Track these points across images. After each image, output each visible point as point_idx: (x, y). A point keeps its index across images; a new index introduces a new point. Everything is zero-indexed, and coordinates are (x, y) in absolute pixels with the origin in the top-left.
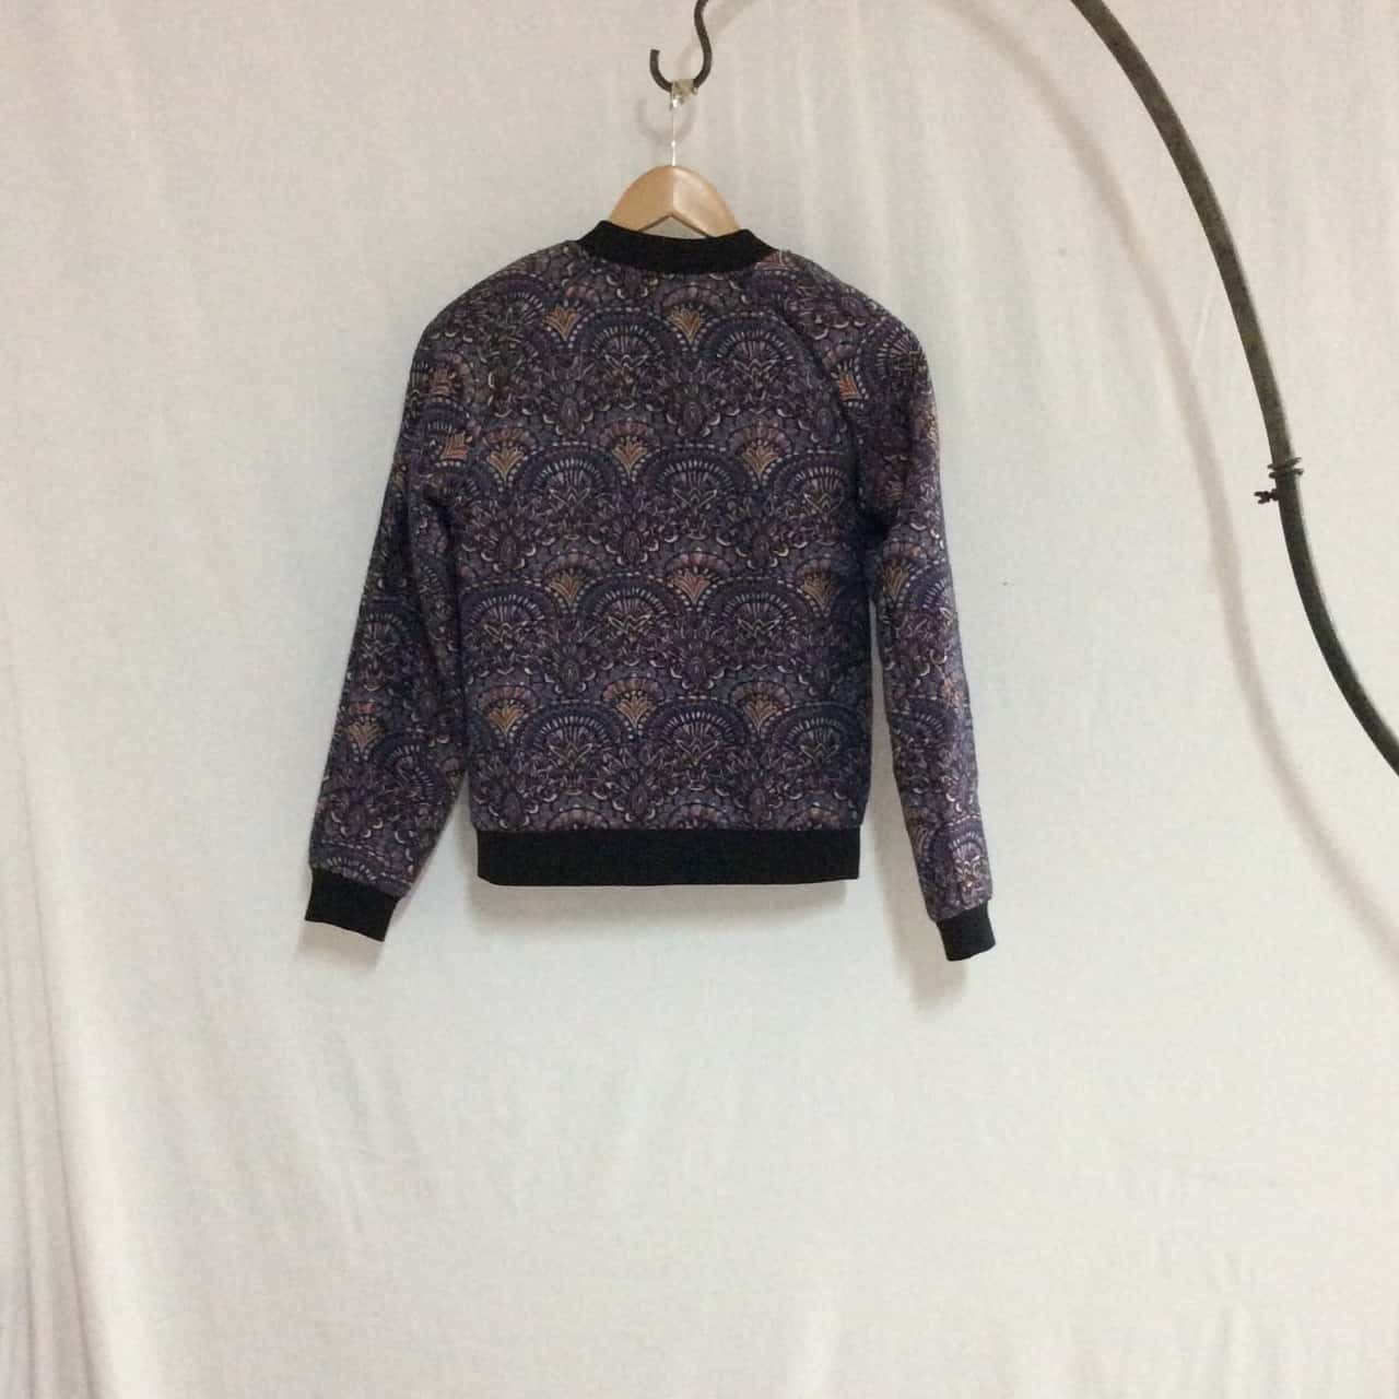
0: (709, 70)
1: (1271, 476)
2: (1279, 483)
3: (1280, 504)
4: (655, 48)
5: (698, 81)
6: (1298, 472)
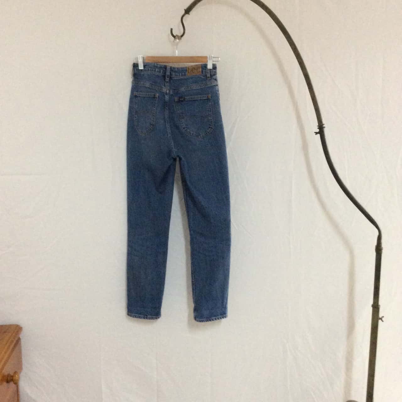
0: (185, 33)
4: (172, 28)
6: (324, 127)
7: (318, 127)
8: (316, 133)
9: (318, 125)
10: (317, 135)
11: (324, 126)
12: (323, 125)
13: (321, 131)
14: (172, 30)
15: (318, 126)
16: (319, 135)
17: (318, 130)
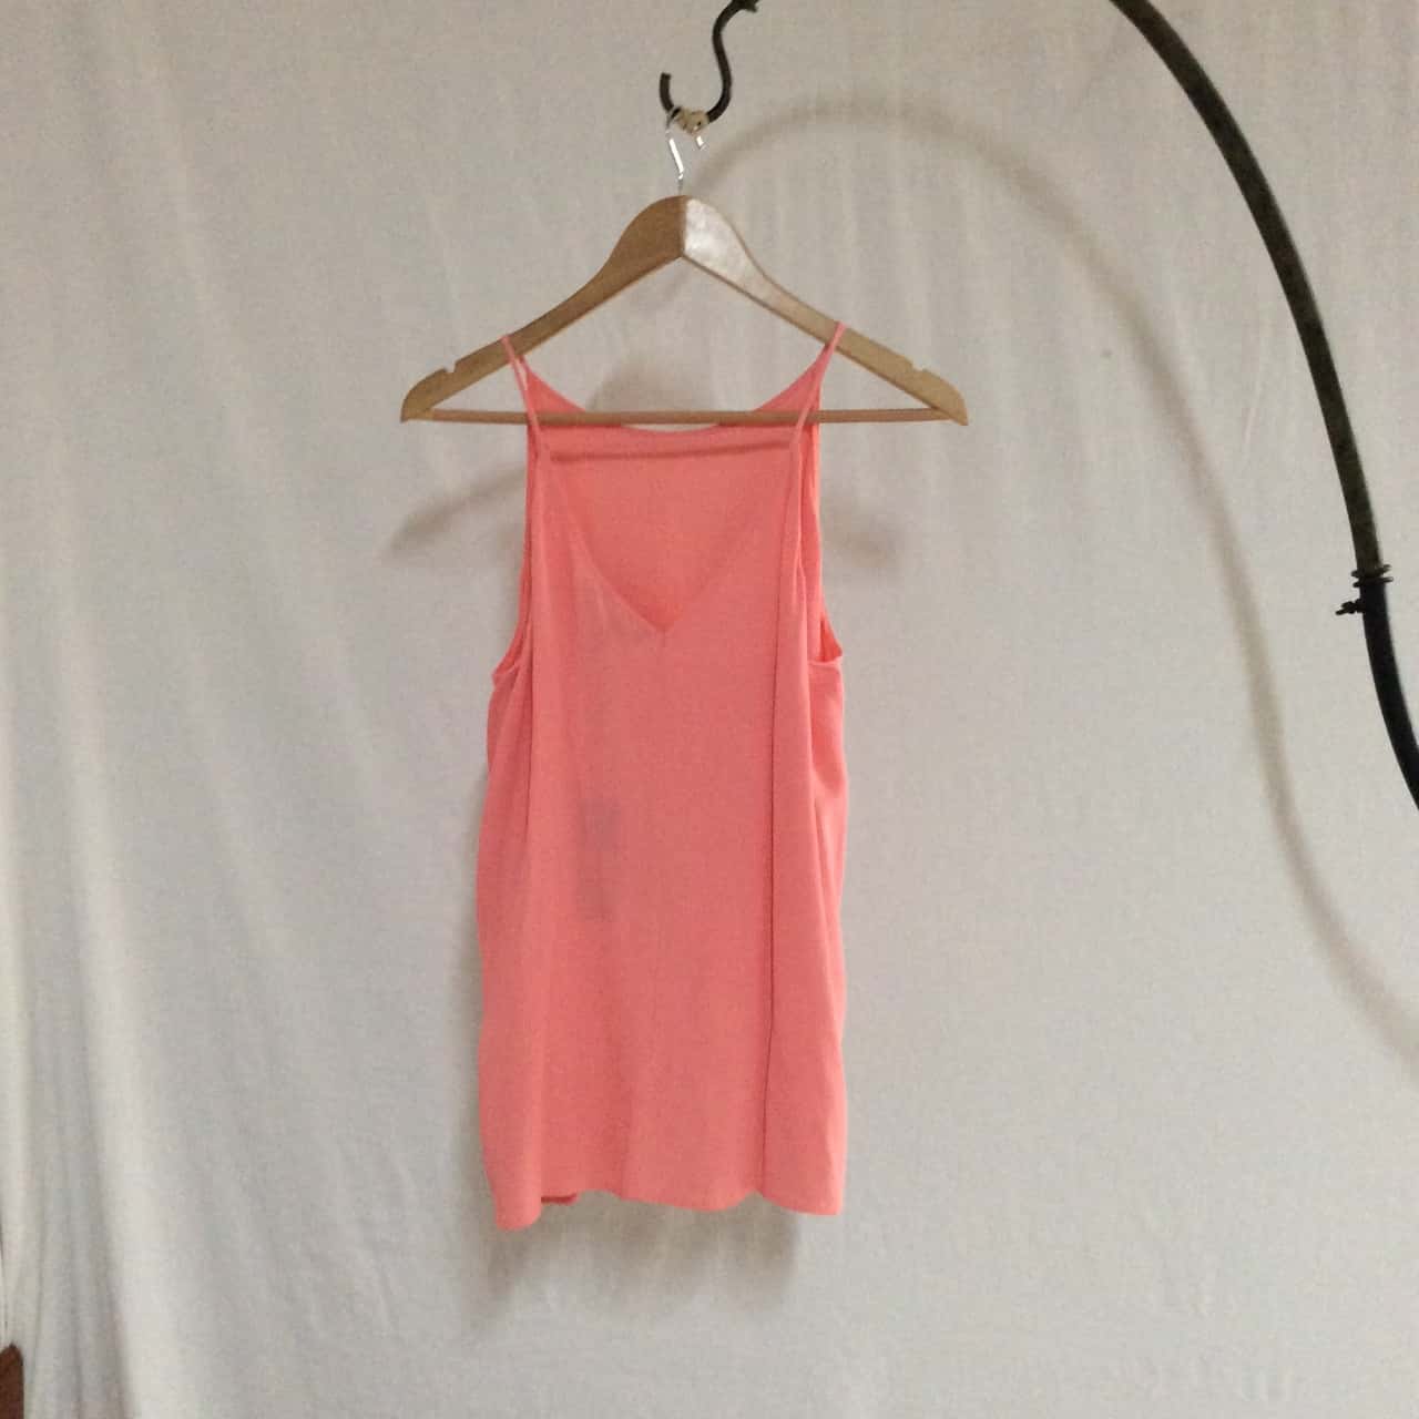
0: (728, 101)
2: (1362, 593)
3: (1365, 618)
4: (667, 72)
5: (714, 114)
6: (1388, 580)
7: (1356, 580)
8: (1349, 608)
9: (1354, 567)
11: (1385, 575)
12: (1386, 568)
13: (1371, 602)
14: (665, 79)
15: (1354, 574)
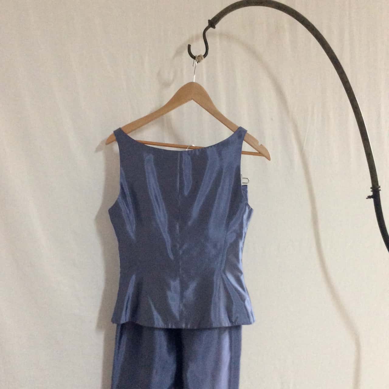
0: (208, 52)
1: (371, 191)
2: (373, 193)
8: (369, 197)
10: (369, 199)
11: (379, 189)
13: (376, 196)
15: (371, 188)
16: (372, 200)
17: (371, 194)
